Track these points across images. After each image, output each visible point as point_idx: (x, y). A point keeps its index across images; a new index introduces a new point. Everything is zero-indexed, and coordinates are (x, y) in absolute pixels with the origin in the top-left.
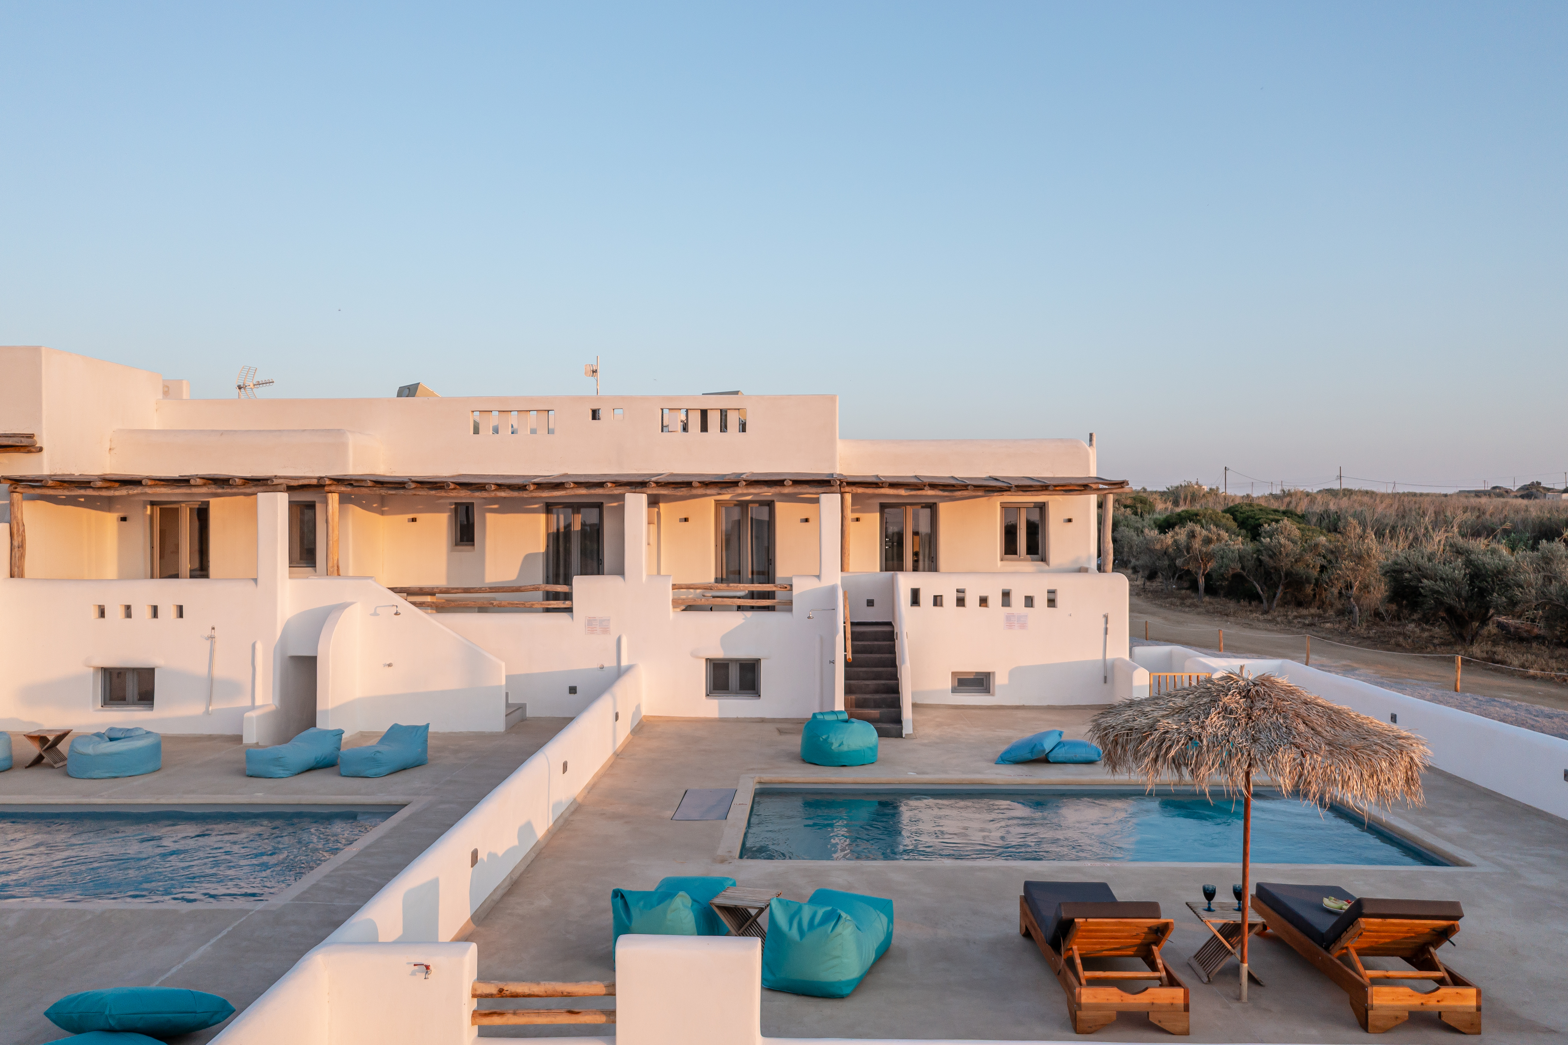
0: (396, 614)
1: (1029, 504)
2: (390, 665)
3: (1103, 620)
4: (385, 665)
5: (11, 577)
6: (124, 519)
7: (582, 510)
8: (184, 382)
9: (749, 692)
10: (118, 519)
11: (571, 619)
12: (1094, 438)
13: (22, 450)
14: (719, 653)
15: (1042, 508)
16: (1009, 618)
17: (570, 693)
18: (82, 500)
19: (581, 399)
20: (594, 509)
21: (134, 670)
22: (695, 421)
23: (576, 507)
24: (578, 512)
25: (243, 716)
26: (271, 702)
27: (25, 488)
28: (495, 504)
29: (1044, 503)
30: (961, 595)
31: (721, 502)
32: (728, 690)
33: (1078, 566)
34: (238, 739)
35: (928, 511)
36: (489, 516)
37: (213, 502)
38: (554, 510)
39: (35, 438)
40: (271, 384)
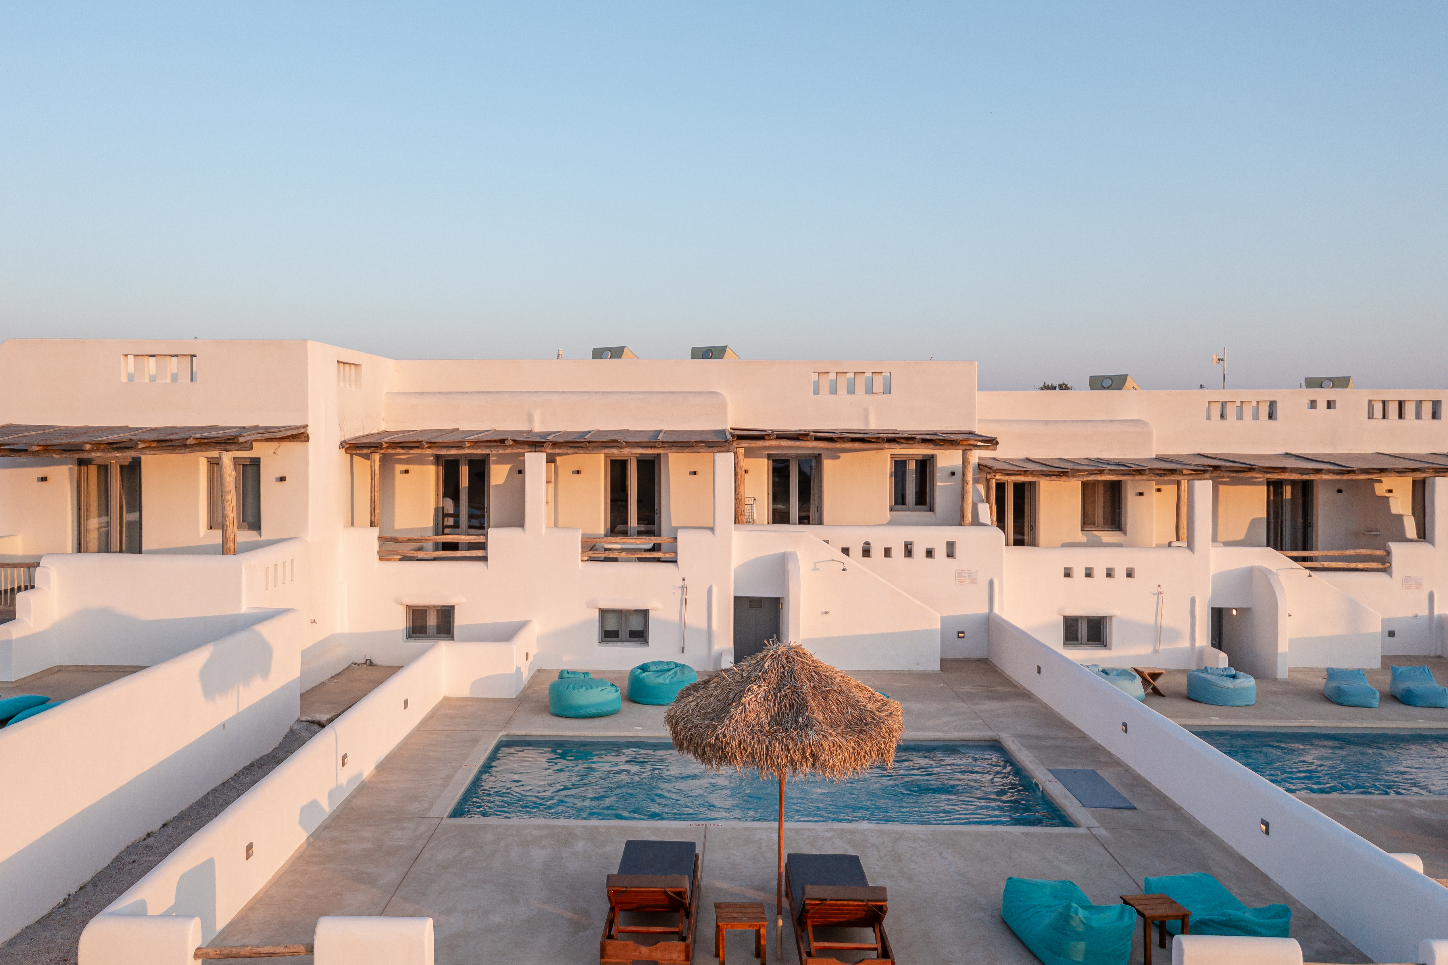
2: (1290, 615)
11: (1390, 578)
17: (1389, 636)
22: (1394, 409)
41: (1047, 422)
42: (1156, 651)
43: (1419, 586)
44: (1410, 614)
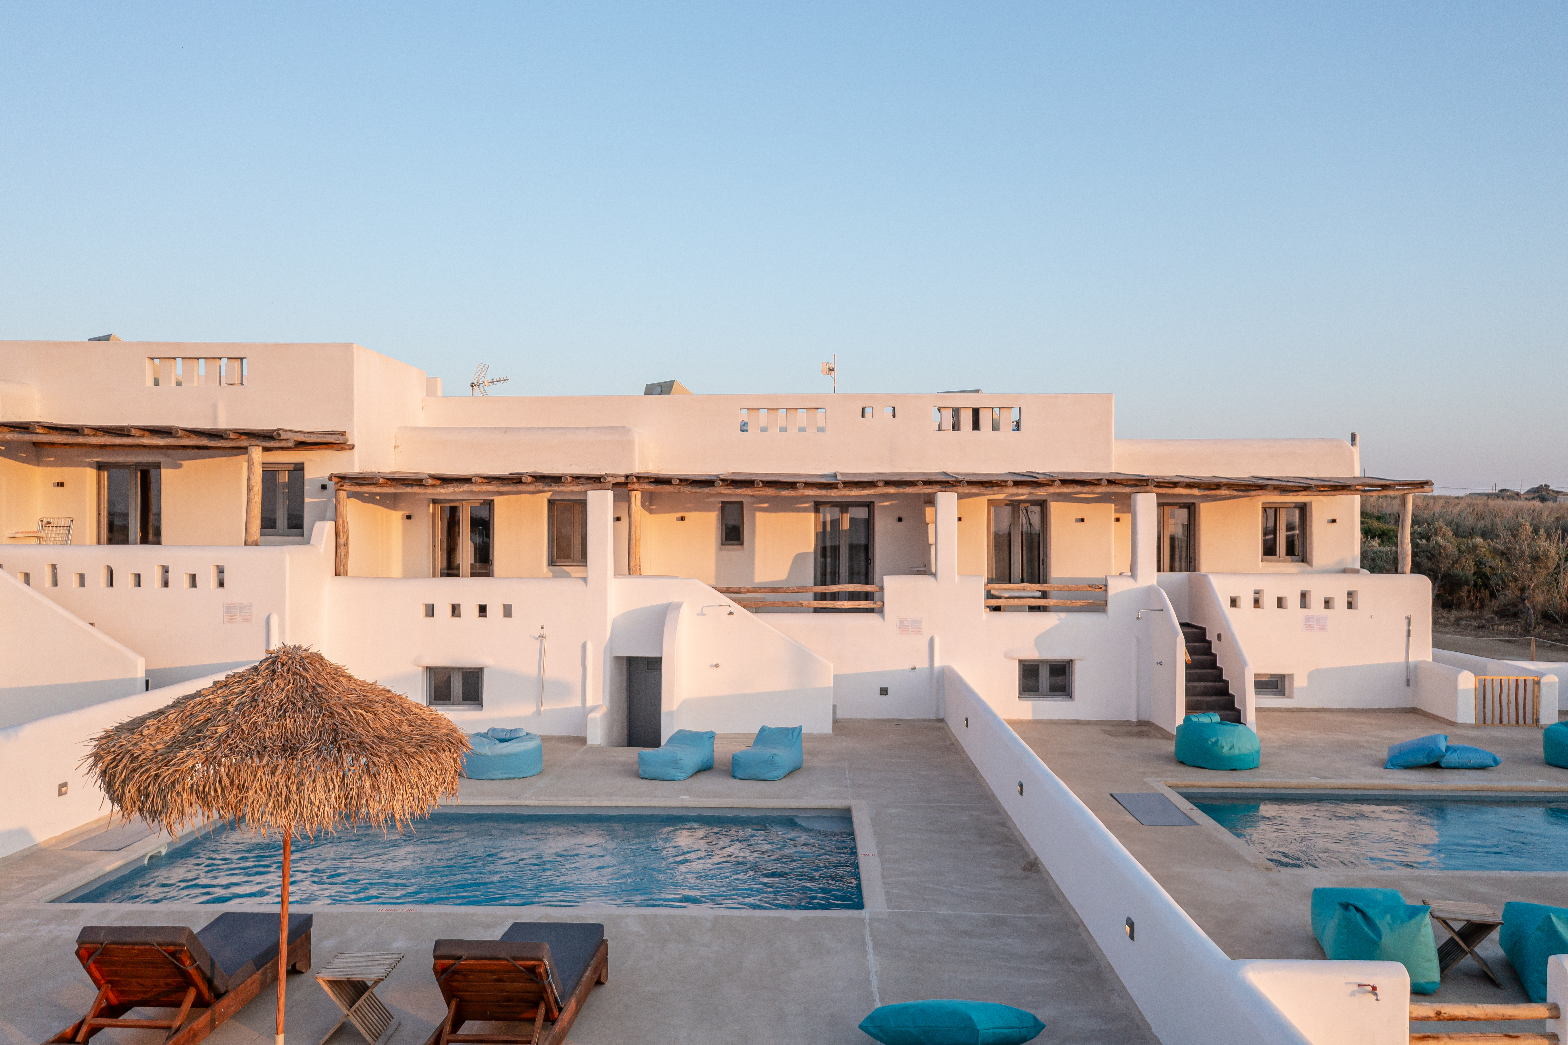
0: (730, 614)
1: (1289, 505)
2: (717, 666)
3: (1405, 622)
4: (711, 666)
5: (336, 575)
6: (409, 517)
7: (850, 509)
8: (439, 379)
9: (1060, 693)
10: (402, 518)
11: (882, 620)
12: (1358, 438)
13: (336, 447)
14: (1033, 655)
15: (1303, 509)
16: (1308, 619)
17: (881, 694)
18: (378, 498)
19: (853, 397)
20: (862, 508)
21: (459, 669)
22: (966, 418)
23: (844, 506)
24: (847, 512)
25: (587, 717)
26: (601, 703)
27: (351, 485)
28: (765, 503)
29: (1305, 504)
30: (1257, 596)
31: (995, 502)
32: (1038, 691)
33: (1342, 567)
34: (582, 740)
35: (1185, 511)
36: (759, 515)
37: (497, 500)
38: (822, 509)
39: (346, 436)
40: (506, 381)
41: (506, 430)
42: (538, 712)
43: (918, 631)
44: (906, 666)
